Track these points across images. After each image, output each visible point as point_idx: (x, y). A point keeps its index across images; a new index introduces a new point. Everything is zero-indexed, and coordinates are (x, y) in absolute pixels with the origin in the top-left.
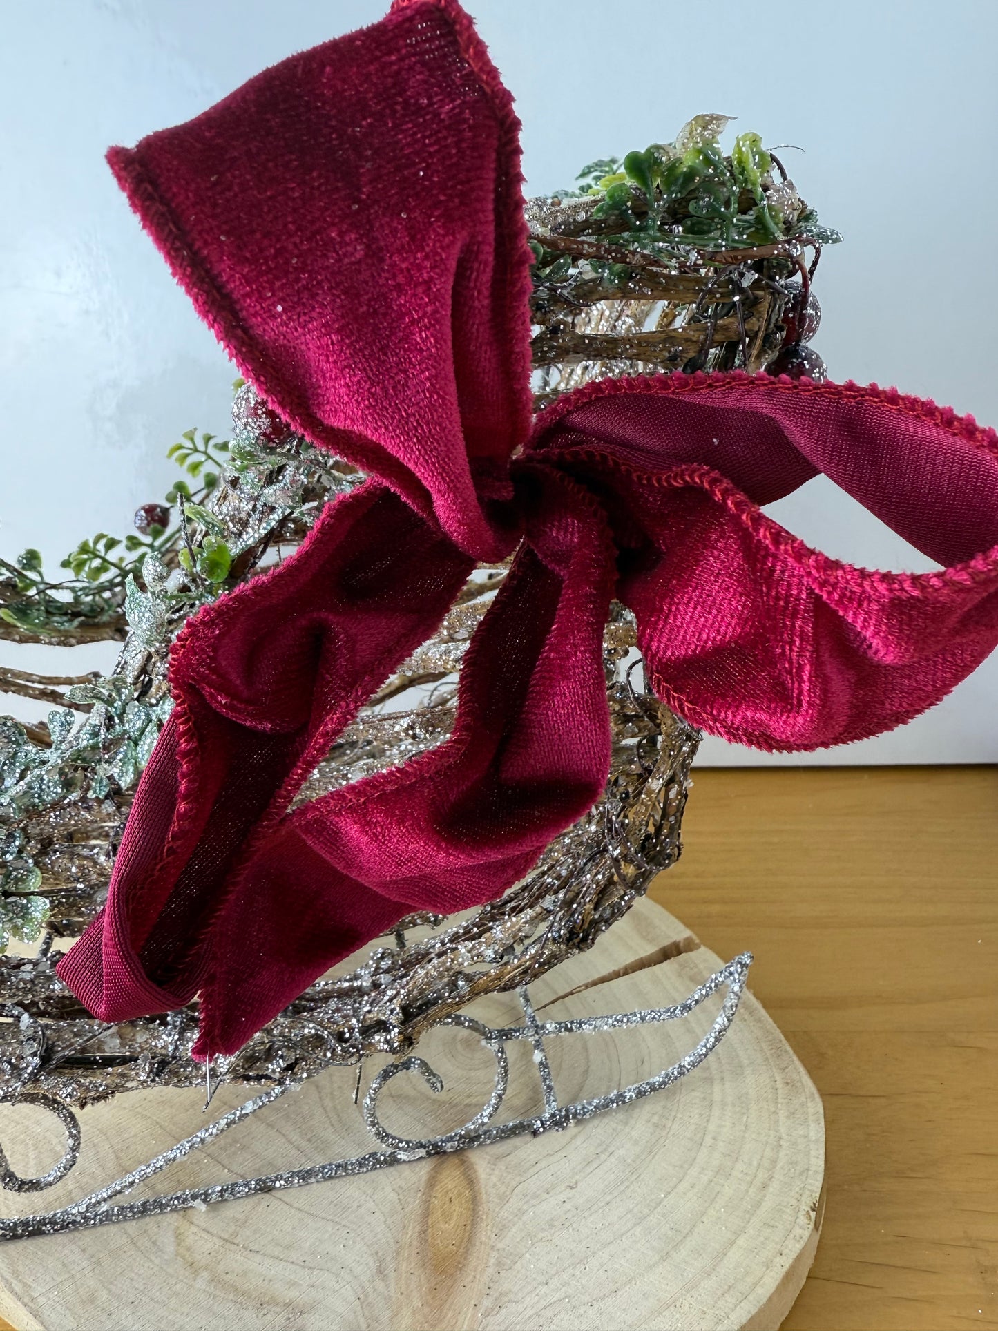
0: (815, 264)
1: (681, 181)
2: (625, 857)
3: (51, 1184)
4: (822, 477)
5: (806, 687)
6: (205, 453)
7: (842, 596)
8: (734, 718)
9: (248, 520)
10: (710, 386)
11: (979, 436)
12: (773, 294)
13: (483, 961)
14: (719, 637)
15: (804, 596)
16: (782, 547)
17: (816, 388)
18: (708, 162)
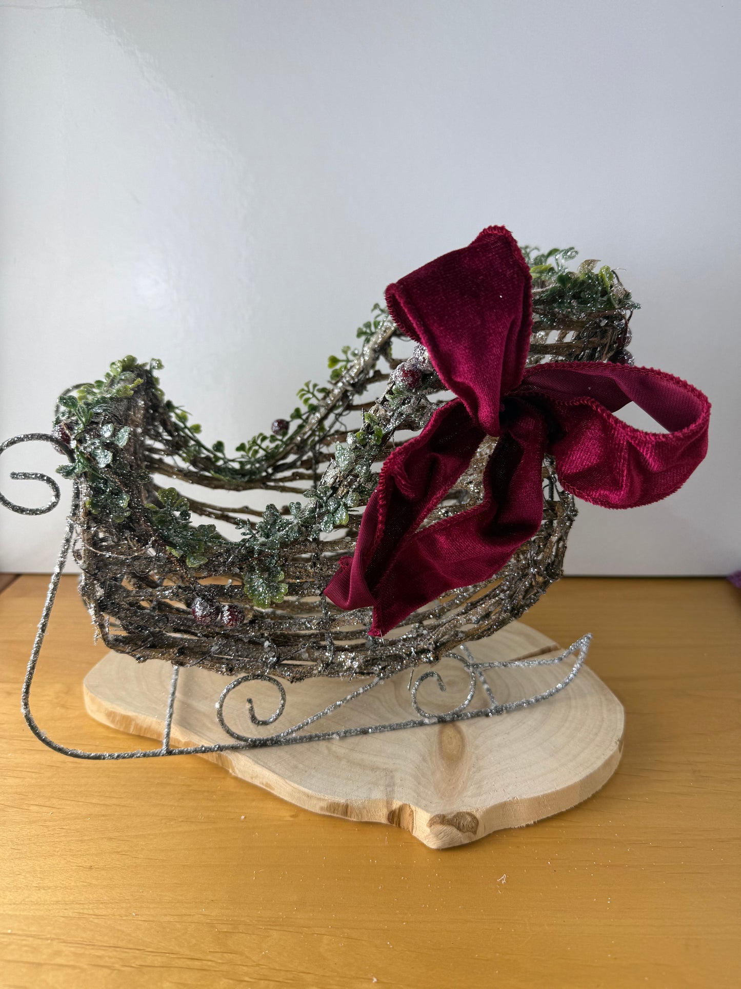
0: (630, 317)
1: (579, 285)
2: (538, 573)
3: (271, 723)
4: (633, 402)
5: (625, 478)
6: (313, 394)
7: (639, 442)
8: (596, 494)
9: (390, 420)
10: (589, 367)
11: (688, 387)
12: (613, 328)
13: (471, 623)
14: (590, 464)
15: (625, 444)
16: (618, 425)
17: (631, 368)
18: (589, 278)
